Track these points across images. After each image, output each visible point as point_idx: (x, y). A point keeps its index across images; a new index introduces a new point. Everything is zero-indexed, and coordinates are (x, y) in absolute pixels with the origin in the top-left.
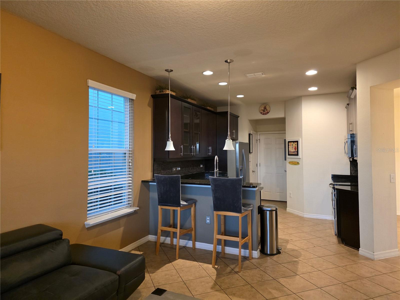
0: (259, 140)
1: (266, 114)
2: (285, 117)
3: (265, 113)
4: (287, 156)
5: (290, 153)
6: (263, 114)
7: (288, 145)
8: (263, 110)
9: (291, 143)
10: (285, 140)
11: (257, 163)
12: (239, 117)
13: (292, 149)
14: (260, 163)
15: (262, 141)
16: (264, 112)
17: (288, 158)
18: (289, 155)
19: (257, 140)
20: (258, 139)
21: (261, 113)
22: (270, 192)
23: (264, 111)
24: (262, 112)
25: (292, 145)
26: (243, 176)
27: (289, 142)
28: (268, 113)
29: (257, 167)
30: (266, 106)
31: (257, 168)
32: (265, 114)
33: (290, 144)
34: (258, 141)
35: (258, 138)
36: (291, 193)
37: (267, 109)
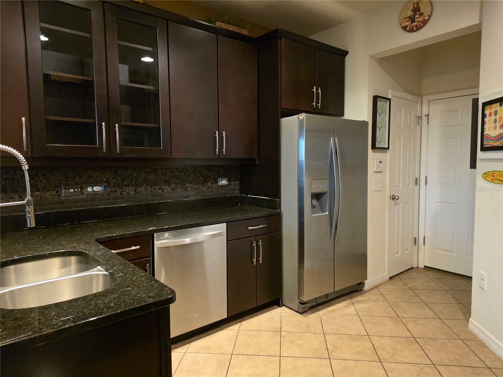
0: (428, 115)
1: (419, 28)
2: (482, 23)
3: (416, 26)
4: (480, 155)
5: (487, 143)
6: (411, 31)
7: (484, 116)
8: (410, 18)
9: (490, 109)
10: (475, 102)
11: (417, 176)
12: (346, 53)
13: (495, 128)
14: (426, 177)
15: (435, 120)
16: (415, 24)
17: (482, 160)
18: (483, 149)
19: (420, 118)
20: (423, 116)
21: (405, 28)
22: (452, 252)
23: (413, 21)
24: (407, 24)
25: (496, 113)
26: (327, 210)
27: (485, 104)
28: (425, 22)
29: (417, 187)
30: (418, 3)
31: (417, 191)
32: (415, 28)
33: (487, 112)
34: (425, 119)
35: (425, 112)
36: (484, 275)
37: (421, 11)
